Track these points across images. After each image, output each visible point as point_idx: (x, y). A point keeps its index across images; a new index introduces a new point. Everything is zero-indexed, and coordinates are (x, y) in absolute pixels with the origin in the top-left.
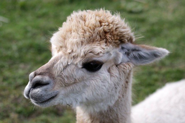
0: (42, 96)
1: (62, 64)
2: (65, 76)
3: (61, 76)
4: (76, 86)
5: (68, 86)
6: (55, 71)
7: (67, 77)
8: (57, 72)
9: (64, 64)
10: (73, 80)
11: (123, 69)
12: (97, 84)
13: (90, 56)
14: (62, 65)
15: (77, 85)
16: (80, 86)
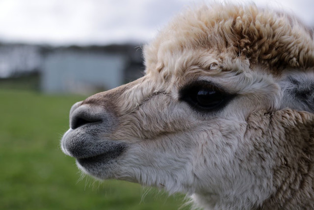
0: (84, 144)
1: (142, 91)
2: (142, 115)
3: (134, 112)
4: (169, 141)
5: (151, 139)
6: (123, 102)
7: (148, 118)
8: (126, 103)
9: (144, 91)
10: (160, 126)
11: (280, 118)
12: (212, 139)
13: (194, 71)
14: (140, 91)
15: (172, 140)
16: (178, 144)
